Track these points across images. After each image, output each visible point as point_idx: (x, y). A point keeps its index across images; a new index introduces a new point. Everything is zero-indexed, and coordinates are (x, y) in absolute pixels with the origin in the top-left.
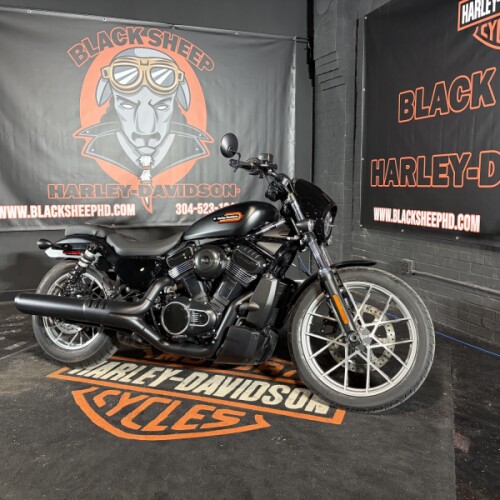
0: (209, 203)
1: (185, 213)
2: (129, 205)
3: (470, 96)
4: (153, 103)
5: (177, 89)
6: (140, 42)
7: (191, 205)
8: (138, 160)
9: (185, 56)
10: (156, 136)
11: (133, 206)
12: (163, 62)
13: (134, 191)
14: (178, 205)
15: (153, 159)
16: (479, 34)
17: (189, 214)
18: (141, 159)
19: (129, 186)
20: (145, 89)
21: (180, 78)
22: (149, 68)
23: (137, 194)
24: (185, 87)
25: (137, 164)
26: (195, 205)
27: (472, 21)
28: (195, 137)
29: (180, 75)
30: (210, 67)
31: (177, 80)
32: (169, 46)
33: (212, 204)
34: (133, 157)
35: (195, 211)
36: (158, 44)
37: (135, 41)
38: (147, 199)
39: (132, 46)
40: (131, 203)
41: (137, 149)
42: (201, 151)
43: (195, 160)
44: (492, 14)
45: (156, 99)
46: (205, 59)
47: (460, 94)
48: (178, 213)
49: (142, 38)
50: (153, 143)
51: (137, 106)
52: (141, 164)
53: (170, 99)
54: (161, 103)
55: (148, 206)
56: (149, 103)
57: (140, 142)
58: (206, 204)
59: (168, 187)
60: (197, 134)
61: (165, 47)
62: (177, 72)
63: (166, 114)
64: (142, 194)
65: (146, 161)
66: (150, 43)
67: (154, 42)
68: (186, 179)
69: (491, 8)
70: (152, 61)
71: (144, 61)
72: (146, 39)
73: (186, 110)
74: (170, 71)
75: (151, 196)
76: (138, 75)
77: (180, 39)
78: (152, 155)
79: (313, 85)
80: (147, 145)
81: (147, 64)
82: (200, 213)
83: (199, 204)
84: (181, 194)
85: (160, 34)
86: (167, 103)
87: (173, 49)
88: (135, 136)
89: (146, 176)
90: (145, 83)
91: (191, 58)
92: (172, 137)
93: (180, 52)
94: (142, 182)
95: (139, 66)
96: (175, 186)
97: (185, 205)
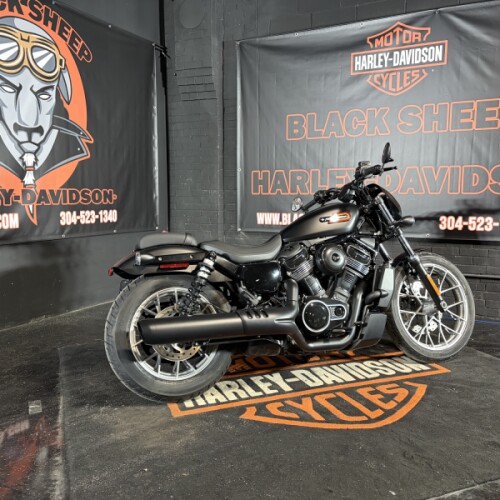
0: (90, 210)
1: (69, 223)
2: (11, 215)
3: (366, 125)
4: (36, 89)
5: (59, 77)
6: (21, 12)
7: (75, 213)
8: (21, 158)
9: (66, 39)
10: (40, 130)
11: (16, 215)
12: (44, 41)
13: (17, 198)
14: (62, 214)
15: (36, 159)
16: (372, 80)
17: (72, 224)
18: (25, 157)
19: (11, 191)
20: (26, 70)
21: (61, 64)
22: (29, 46)
23: (20, 201)
24: (66, 75)
25: (20, 163)
26: (78, 214)
27: (364, 70)
28: (77, 135)
29: (61, 61)
30: (88, 57)
31: (58, 67)
32: (50, 24)
33: (93, 212)
34: (16, 154)
35: (79, 221)
36: (38, 19)
37: (15, 8)
38: (31, 207)
39: (11, 14)
40: (13, 212)
41: (20, 144)
42: (82, 152)
43: (77, 162)
44: (384, 67)
45: (38, 85)
46: (83, 47)
47: (356, 123)
48: (63, 223)
49: (23, 6)
50: (37, 138)
51: (18, 89)
52: (24, 164)
53: (52, 87)
54: (43, 91)
55: (32, 215)
56: (31, 89)
57: (22, 136)
58: (88, 212)
59: (52, 192)
60: (78, 131)
61: (46, 24)
62: (59, 57)
63: (49, 104)
64: (25, 201)
65: (29, 159)
66: (30, 15)
67: (35, 15)
68: (69, 184)
69: (383, 63)
70: (33, 38)
71: (25, 36)
72: (26, 9)
73: (68, 103)
74: (51, 55)
75: (35, 204)
76: (19, 51)
77: (60, 19)
78: (35, 153)
79: (166, 94)
80: (30, 141)
81: (28, 41)
82: (82, 222)
83: (82, 212)
84: (65, 201)
85: (40, 7)
86: (49, 91)
87: (54, 29)
88: (17, 128)
89: (29, 178)
90: (26, 63)
91: (71, 43)
92: (55, 133)
93: (60, 34)
94: (25, 186)
95: (19, 40)
96: (59, 192)
97: (69, 213)
